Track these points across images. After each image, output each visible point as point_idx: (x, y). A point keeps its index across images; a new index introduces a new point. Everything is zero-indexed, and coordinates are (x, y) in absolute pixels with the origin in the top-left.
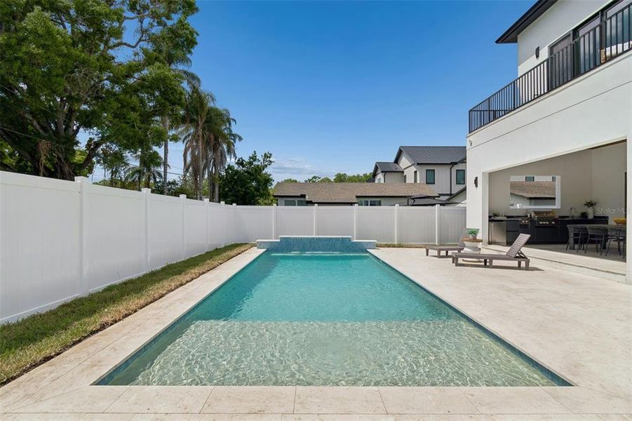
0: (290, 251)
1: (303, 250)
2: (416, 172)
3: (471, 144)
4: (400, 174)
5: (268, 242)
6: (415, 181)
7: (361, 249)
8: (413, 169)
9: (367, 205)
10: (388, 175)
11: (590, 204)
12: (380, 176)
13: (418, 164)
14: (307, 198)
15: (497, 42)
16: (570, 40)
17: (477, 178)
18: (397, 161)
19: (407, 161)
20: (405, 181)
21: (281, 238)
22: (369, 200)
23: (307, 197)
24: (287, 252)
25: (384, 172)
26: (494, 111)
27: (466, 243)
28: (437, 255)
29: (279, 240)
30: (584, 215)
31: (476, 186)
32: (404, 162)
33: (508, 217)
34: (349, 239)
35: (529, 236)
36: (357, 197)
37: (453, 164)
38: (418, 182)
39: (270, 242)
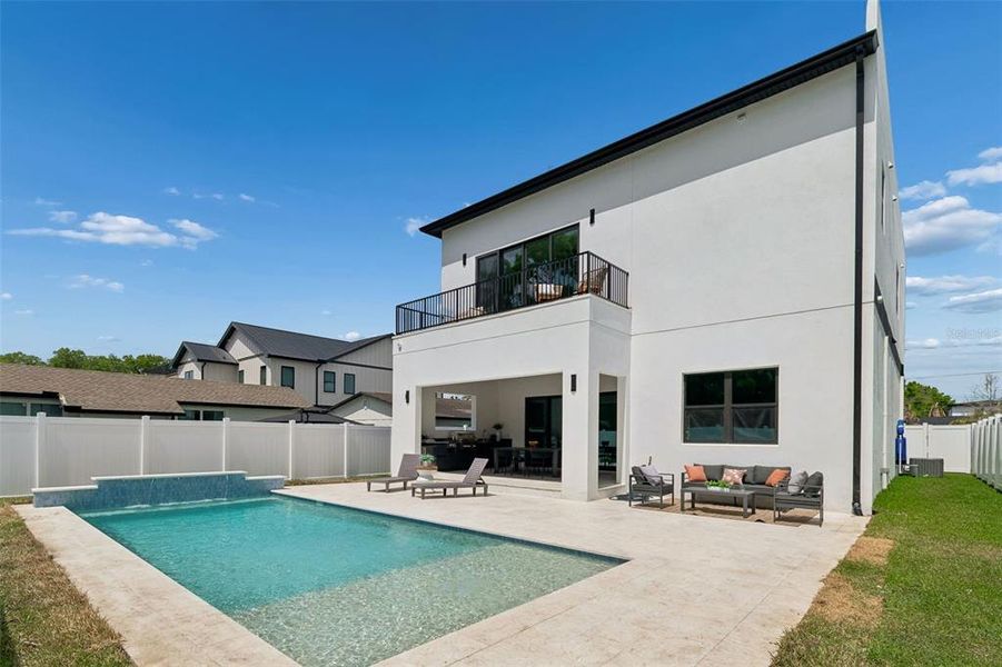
0: (124, 504)
1: (154, 501)
2: (263, 368)
3: (400, 349)
4: (232, 367)
5: (65, 492)
6: (263, 380)
7: (262, 490)
8: (259, 362)
9: (198, 419)
10: (209, 367)
11: (498, 427)
12: (191, 367)
13: (270, 356)
14: (64, 400)
15: (422, 229)
16: (497, 257)
17: (408, 393)
18: (223, 344)
19: (245, 347)
20: (241, 381)
21: (99, 482)
22: (202, 410)
23: (62, 398)
24: (113, 507)
25: (203, 362)
26: (421, 313)
27: (420, 472)
28: (384, 488)
29: (96, 487)
30: (494, 437)
31: (408, 402)
32: (239, 349)
33: (436, 440)
34: (242, 477)
35: (487, 460)
36: (181, 403)
37: (321, 362)
38: (269, 383)
39: (71, 492)
